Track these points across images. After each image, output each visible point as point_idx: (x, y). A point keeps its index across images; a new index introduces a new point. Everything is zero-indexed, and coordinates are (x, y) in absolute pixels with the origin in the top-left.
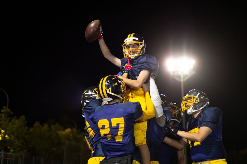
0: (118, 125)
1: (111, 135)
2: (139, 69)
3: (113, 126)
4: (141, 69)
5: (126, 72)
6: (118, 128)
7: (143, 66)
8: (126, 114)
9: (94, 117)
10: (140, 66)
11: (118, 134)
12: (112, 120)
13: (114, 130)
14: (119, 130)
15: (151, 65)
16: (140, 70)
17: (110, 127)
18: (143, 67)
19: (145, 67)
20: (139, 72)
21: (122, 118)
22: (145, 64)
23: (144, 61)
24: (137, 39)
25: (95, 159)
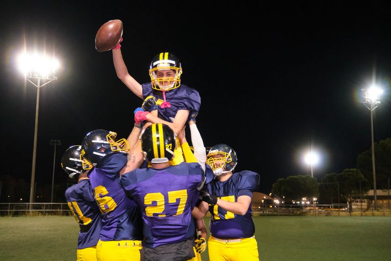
0: (178, 200)
1: (166, 214)
2: (176, 106)
3: (170, 202)
4: (179, 108)
5: (156, 109)
6: (178, 205)
7: (182, 103)
8: (190, 185)
9: (138, 189)
10: (176, 103)
11: (176, 213)
12: (169, 193)
13: (171, 208)
14: (179, 207)
15: (193, 103)
16: (176, 108)
17: (165, 204)
18: (183, 105)
19: (185, 105)
20: (176, 112)
21: (185, 191)
22: (185, 100)
23: (184, 96)
24: (174, 62)
25: (119, 244)
